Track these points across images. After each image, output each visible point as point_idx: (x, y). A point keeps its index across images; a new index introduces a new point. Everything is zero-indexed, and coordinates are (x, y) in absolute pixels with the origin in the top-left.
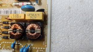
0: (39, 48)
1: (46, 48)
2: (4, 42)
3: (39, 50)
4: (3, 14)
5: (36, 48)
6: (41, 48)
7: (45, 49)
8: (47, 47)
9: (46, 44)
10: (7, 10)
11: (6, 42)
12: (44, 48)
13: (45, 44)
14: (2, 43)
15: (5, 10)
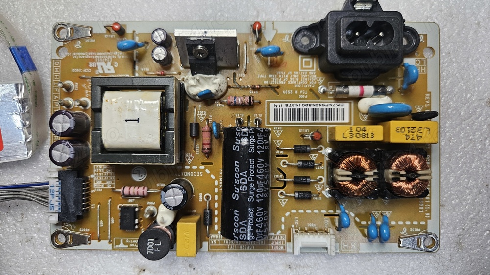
0: (408, 223)
1: (428, 221)
2: (294, 211)
3: (409, 227)
4: (288, 121)
5: (401, 223)
6: (415, 223)
7: (427, 223)
8: (430, 218)
9: (430, 211)
10: (298, 107)
11: (301, 211)
12: (423, 223)
13: (424, 210)
14: (288, 214)
15: (291, 108)
